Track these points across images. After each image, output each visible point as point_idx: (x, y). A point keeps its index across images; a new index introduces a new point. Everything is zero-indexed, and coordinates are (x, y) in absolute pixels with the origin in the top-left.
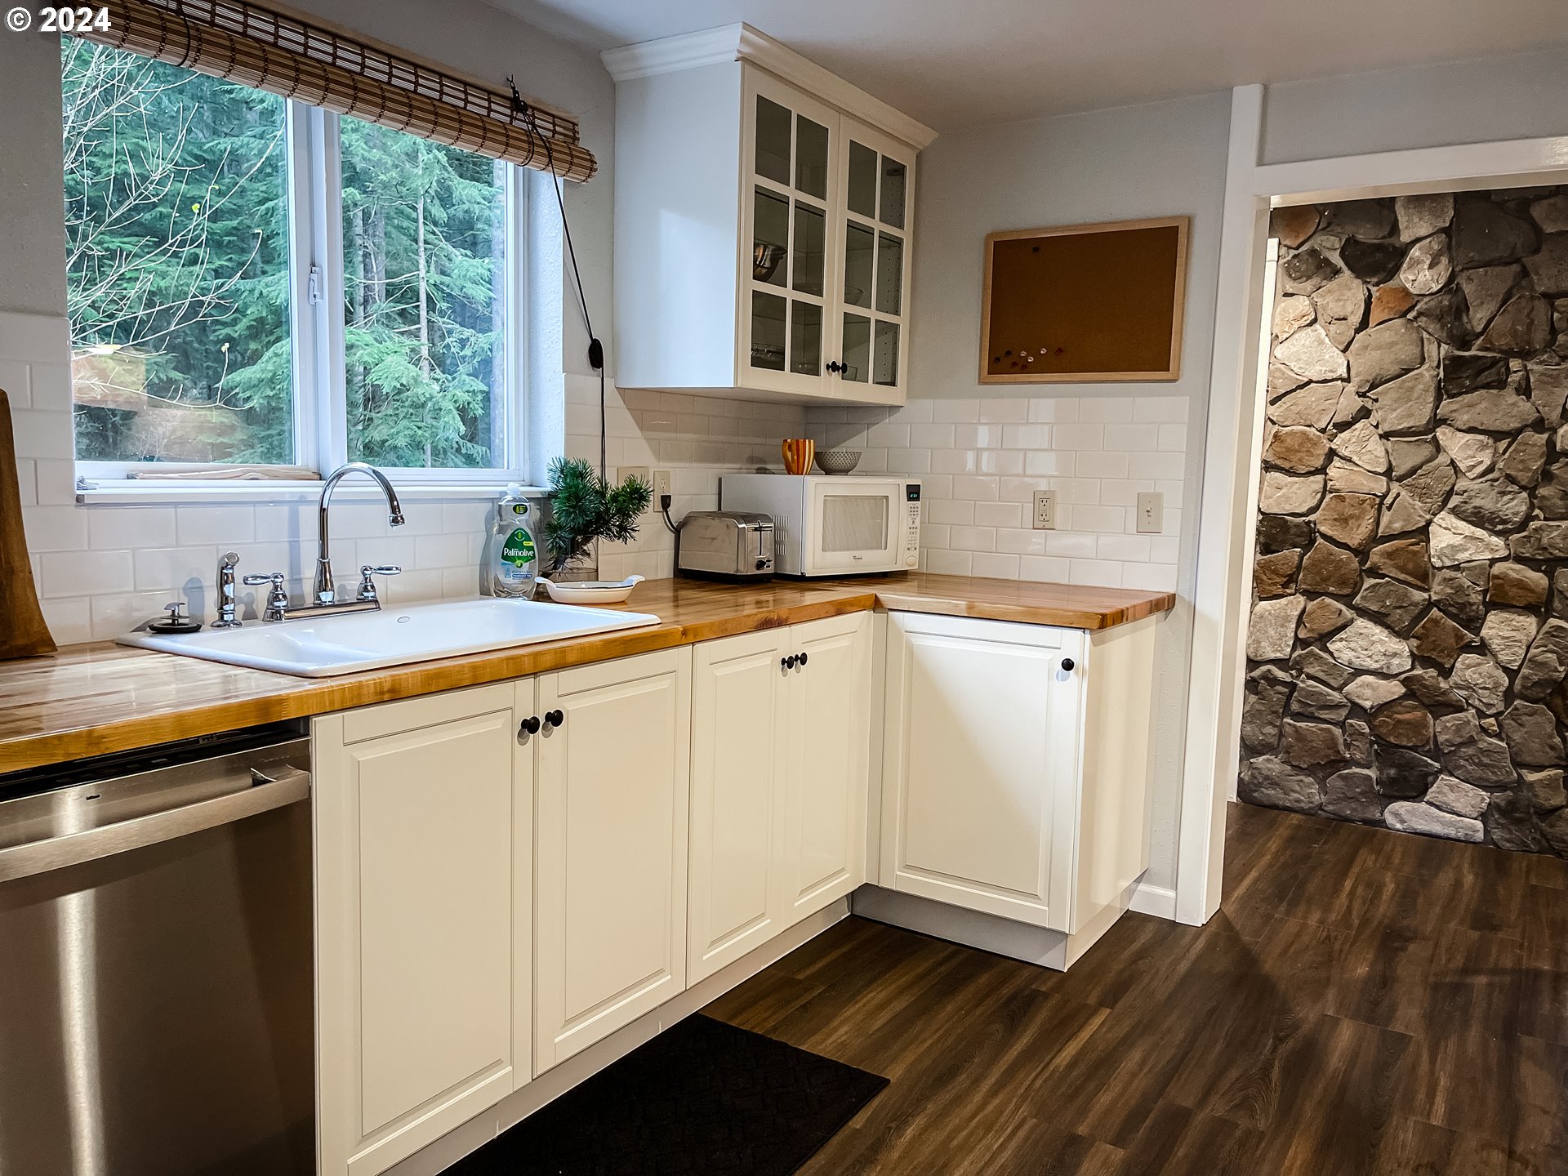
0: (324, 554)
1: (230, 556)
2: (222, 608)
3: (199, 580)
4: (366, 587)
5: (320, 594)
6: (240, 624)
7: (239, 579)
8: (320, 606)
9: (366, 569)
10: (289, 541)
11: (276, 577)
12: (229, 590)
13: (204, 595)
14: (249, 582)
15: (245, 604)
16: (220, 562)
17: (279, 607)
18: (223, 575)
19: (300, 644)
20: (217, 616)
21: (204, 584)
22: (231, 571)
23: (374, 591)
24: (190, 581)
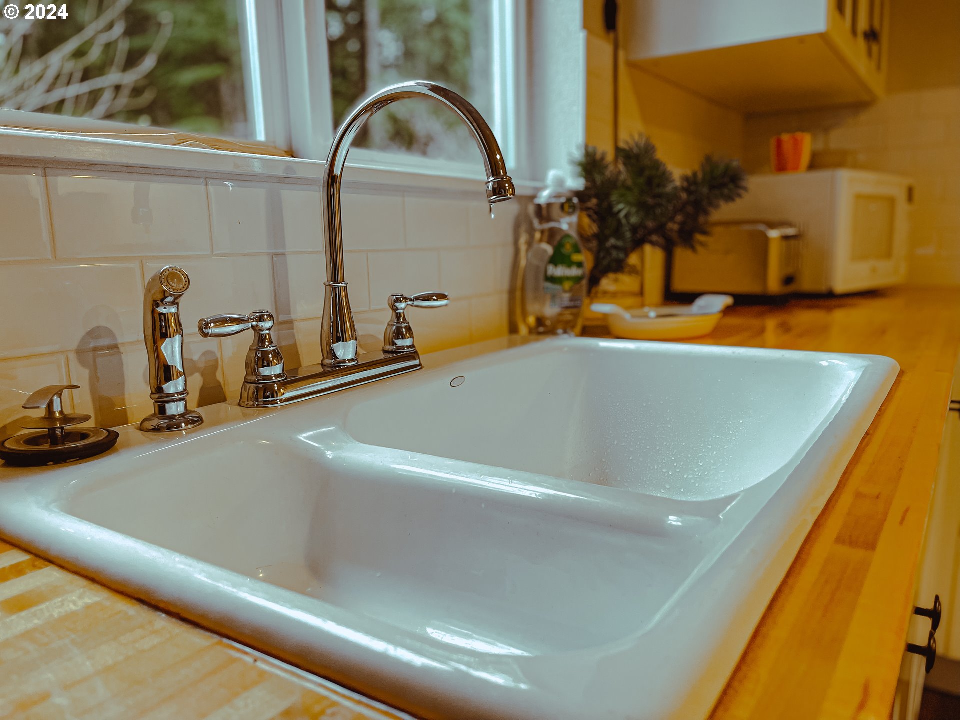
0: (336, 272)
1: (171, 276)
2: (160, 390)
3: (110, 333)
4: (399, 329)
5: (335, 346)
6: (198, 421)
7: (191, 327)
8: (335, 368)
9: (398, 300)
10: (268, 254)
11: (261, 319)
12: (172, 350)
13: (121, 364)
14: (210, 331)
15: (203, 375)
16: (148, 290)
17: (270, 378)
18: (157, 317)
19: (330, 455)
20: (150, 408)
21: (120, 340)
22: (173, 310)
23: (412, 336)
24: (93, 334)
